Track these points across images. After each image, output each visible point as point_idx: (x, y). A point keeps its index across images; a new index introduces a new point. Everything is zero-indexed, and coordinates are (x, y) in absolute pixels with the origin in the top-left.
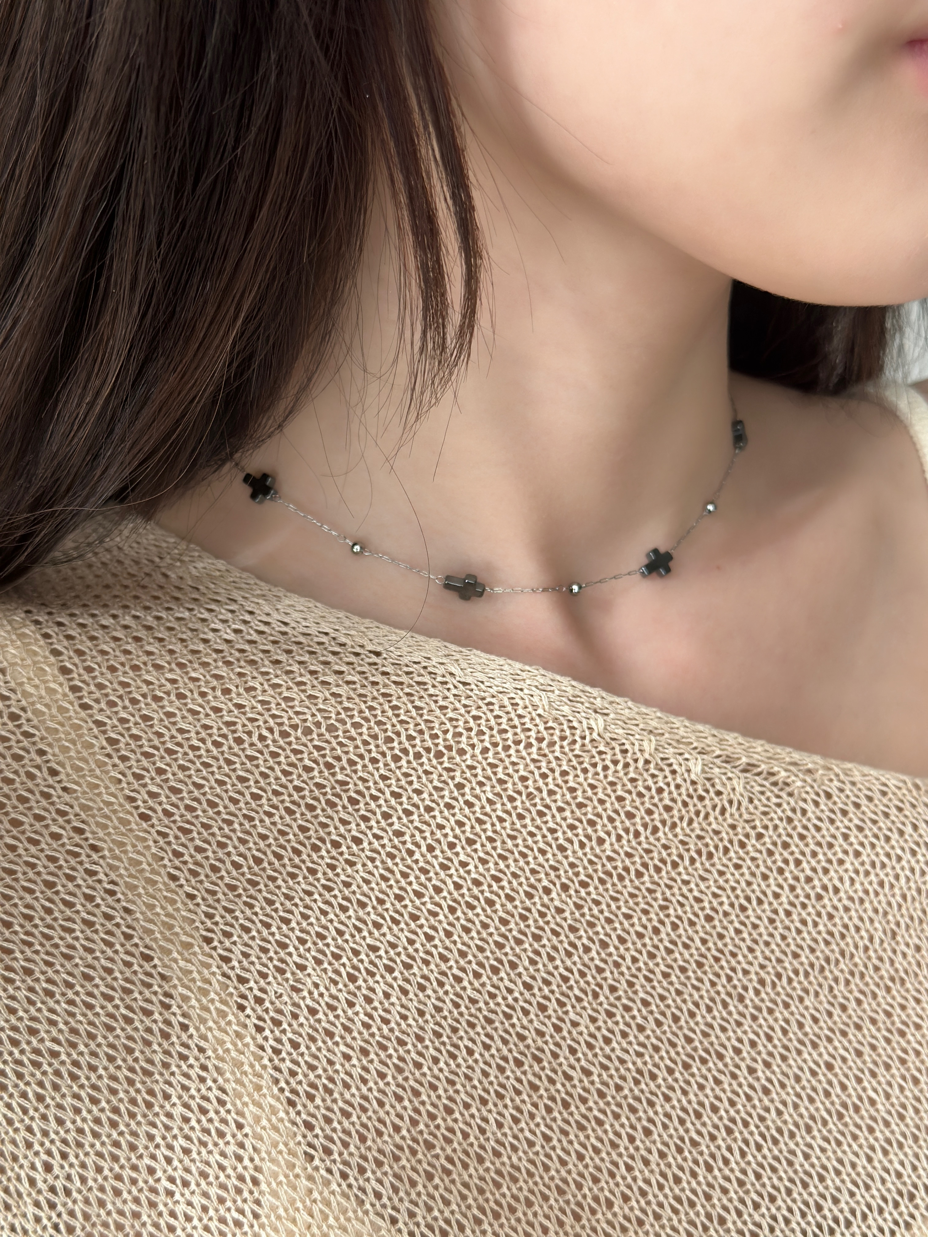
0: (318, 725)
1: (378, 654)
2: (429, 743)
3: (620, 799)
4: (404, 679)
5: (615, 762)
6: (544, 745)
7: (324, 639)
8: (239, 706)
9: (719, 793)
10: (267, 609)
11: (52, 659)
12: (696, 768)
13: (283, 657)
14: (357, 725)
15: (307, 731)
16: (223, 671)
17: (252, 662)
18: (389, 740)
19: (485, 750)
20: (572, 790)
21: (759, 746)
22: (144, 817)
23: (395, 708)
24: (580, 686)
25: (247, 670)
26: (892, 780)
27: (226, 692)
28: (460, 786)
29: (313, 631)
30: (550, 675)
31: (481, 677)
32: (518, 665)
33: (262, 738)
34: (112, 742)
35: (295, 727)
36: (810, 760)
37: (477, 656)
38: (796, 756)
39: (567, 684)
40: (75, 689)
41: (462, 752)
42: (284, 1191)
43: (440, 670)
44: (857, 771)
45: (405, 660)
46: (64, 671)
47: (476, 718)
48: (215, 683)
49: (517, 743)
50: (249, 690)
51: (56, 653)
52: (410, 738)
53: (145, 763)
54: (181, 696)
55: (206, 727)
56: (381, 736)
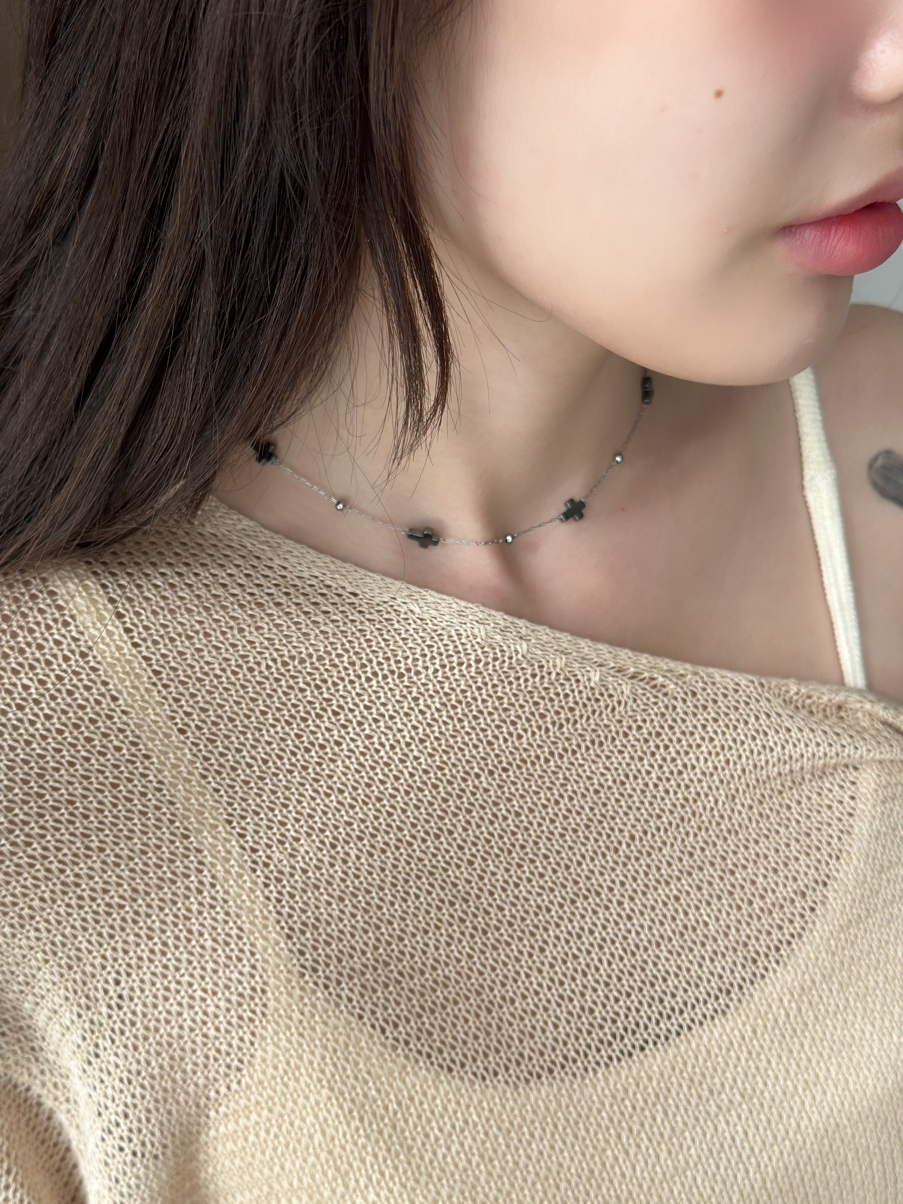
0: (310, 656)
1: (355, 595)
2: (394, 667)
3: (536, 704)
4: (376, 616)
5: (534, 676)
6: (481, 665)
7: (314, 582)
8: (251, 642)
9: (611, 696)
10: (270, 555)
11: (110, 606)
12: (596, 677)
13: (283, 600)
14: (339, 656)
15: (302, 661)
16: (238, 613)
17: (260, 605)
18: (363, 666)
19: (436, 671)
20: (500, 698)
21: (644, 659)
22: (182, 731)
23: (368, 641)
24: (510, 618)
25: (257, 612)
26: (743, 680)
27: (241, 630)
28: (415, 699)
29: (306, 575)
30: (487, 611)
31: (434, 613)
32: (463, 603)
33: (268, 667)
34: (157, 673)
35: (293, 658)
36: (680, 668)
37: (431, 596)
38: (672, 665)
39: (499, 616)
40: (127, 631)
41: (418, 673)
42: (284, 998)
43: (405, 608)
44: (717, 674)
45: (377, 600)
46: (120, 616)
47: (429, 646)
48: (232, 623)
49: (460, 664)
50: (258, 628)
51: (112, 601)
52: (379, 664)
53: (181, 689)
54: (207, 635)
55: (226, 660)
56: (358, 663)
